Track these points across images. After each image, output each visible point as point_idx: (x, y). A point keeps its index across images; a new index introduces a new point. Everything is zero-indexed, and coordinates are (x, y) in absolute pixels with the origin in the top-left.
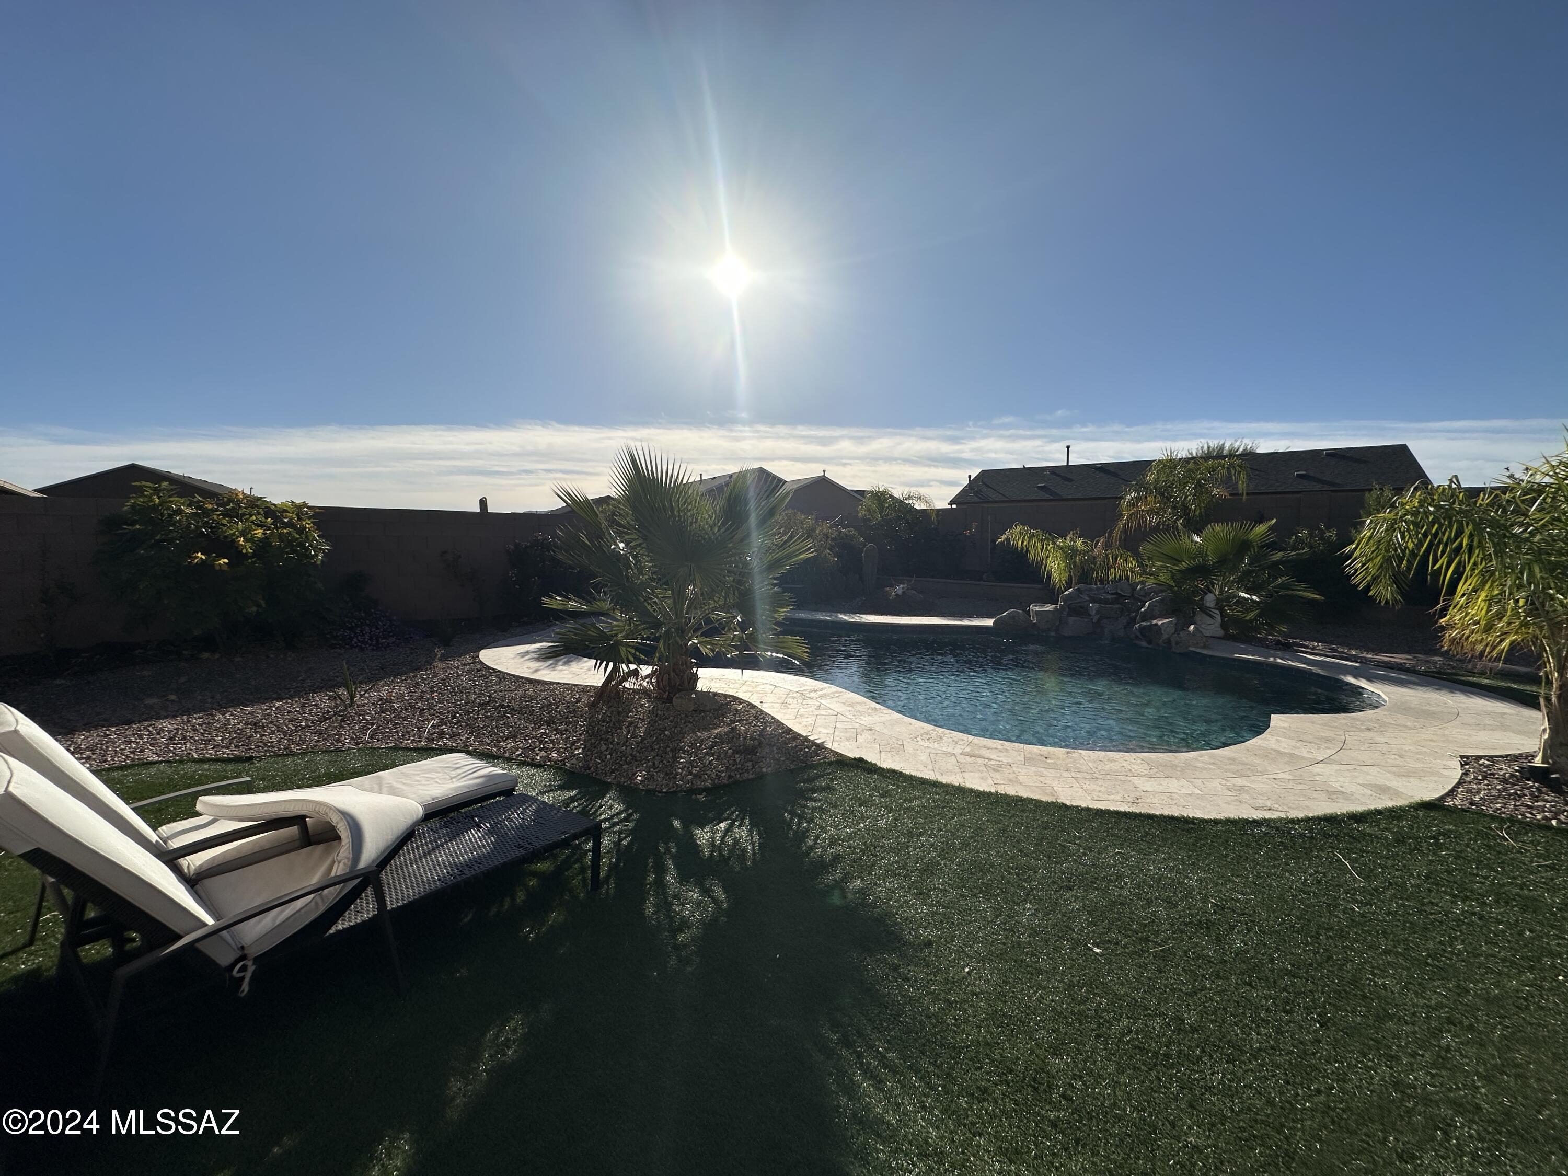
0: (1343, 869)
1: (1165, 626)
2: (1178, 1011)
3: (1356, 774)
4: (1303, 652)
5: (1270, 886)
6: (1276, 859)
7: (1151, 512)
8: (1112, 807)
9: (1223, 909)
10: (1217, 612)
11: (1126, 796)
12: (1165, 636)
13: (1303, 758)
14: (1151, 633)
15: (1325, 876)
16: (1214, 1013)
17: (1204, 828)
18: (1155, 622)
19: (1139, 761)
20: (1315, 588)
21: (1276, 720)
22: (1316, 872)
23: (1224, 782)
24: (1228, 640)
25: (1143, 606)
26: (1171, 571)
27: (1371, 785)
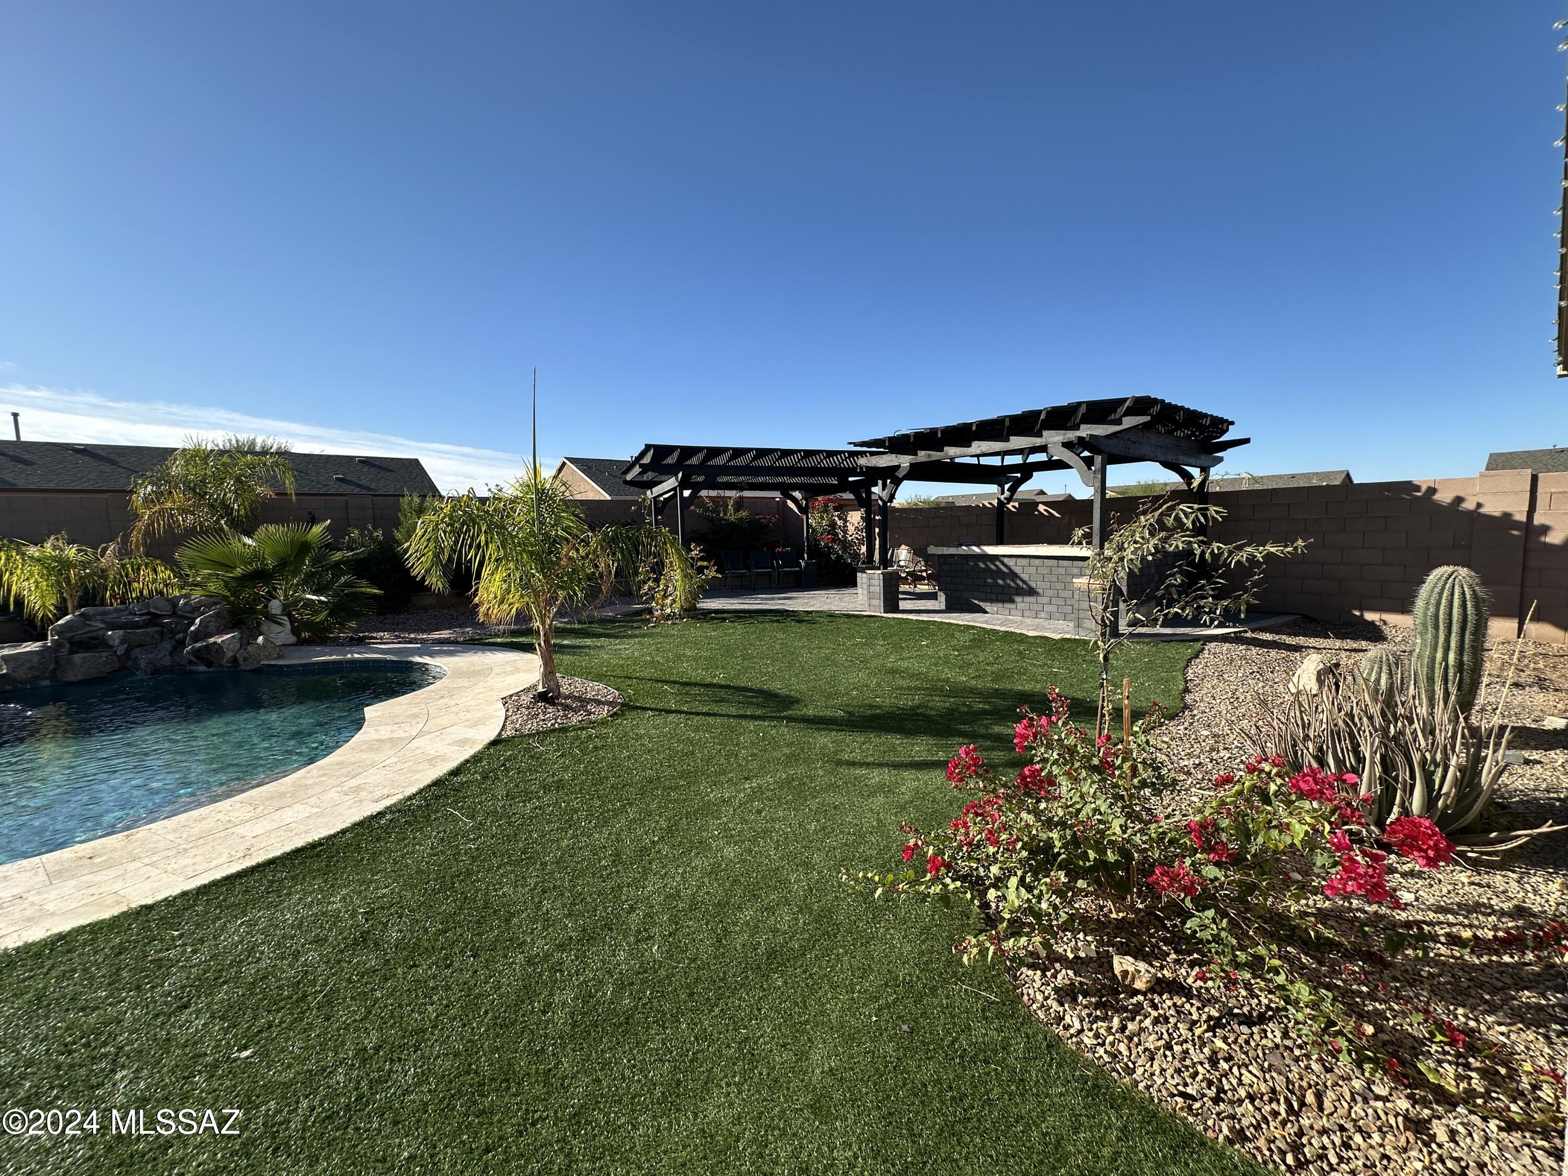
0: (456, 820)
1: (227, 642)
2: (358, 1044)
3: (443, 737)
4: (374, 643)
5: (407, 865)
6: (404, 839)
7: (183, 511)
8: (219, 875)
9: (373, 913)
10: (286, 618)
11: (233, 853)
12: (229, 654)
13: (399, 739)
14: (208, 655)
15: (445, 832)
16: (392, 1017)
17: (333, 844)
18: (212, 640)
19: (238, 806)
20: (374, 582)
21: (369, 711)
22: (438, 833)
23: (339, 789)
24: (302, 645)
25: (193, 623)
26: (223, 580)
27: (457, 742)
